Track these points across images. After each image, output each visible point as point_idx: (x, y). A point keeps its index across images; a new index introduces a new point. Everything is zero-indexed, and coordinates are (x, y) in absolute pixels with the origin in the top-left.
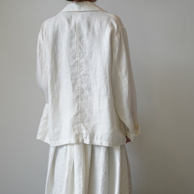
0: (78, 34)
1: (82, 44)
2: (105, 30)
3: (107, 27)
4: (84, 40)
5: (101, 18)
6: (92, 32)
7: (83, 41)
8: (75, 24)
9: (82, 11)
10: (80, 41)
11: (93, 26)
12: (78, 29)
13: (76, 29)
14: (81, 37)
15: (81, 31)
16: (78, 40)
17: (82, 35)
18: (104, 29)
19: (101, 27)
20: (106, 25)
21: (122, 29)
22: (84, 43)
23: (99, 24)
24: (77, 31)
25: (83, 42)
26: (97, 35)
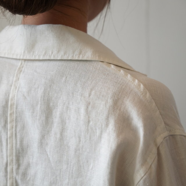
0: (11, 137)
1: (25, 174)
2: (100, 137)
3: (107, 125)
4: (31, 161)
5: (91, 90)
6: (58, 136)
7: (28, 165)
8: (7, 102)
9: (37, 58)
10: (19, 166)
11: (62, 114)
12: (12, 121)
13: (6, 122)
14: (23, 150)
15: (23, 127)
16: (12, 160)
17: (25, 142)
18: (98, 132)
19: (89, 122)
20: (107, 118)
21: (173, 136)
22: (31, 172)
23: (82, 111)
24: (9, 126)
25: (26, 169)
26: (72, 152)
